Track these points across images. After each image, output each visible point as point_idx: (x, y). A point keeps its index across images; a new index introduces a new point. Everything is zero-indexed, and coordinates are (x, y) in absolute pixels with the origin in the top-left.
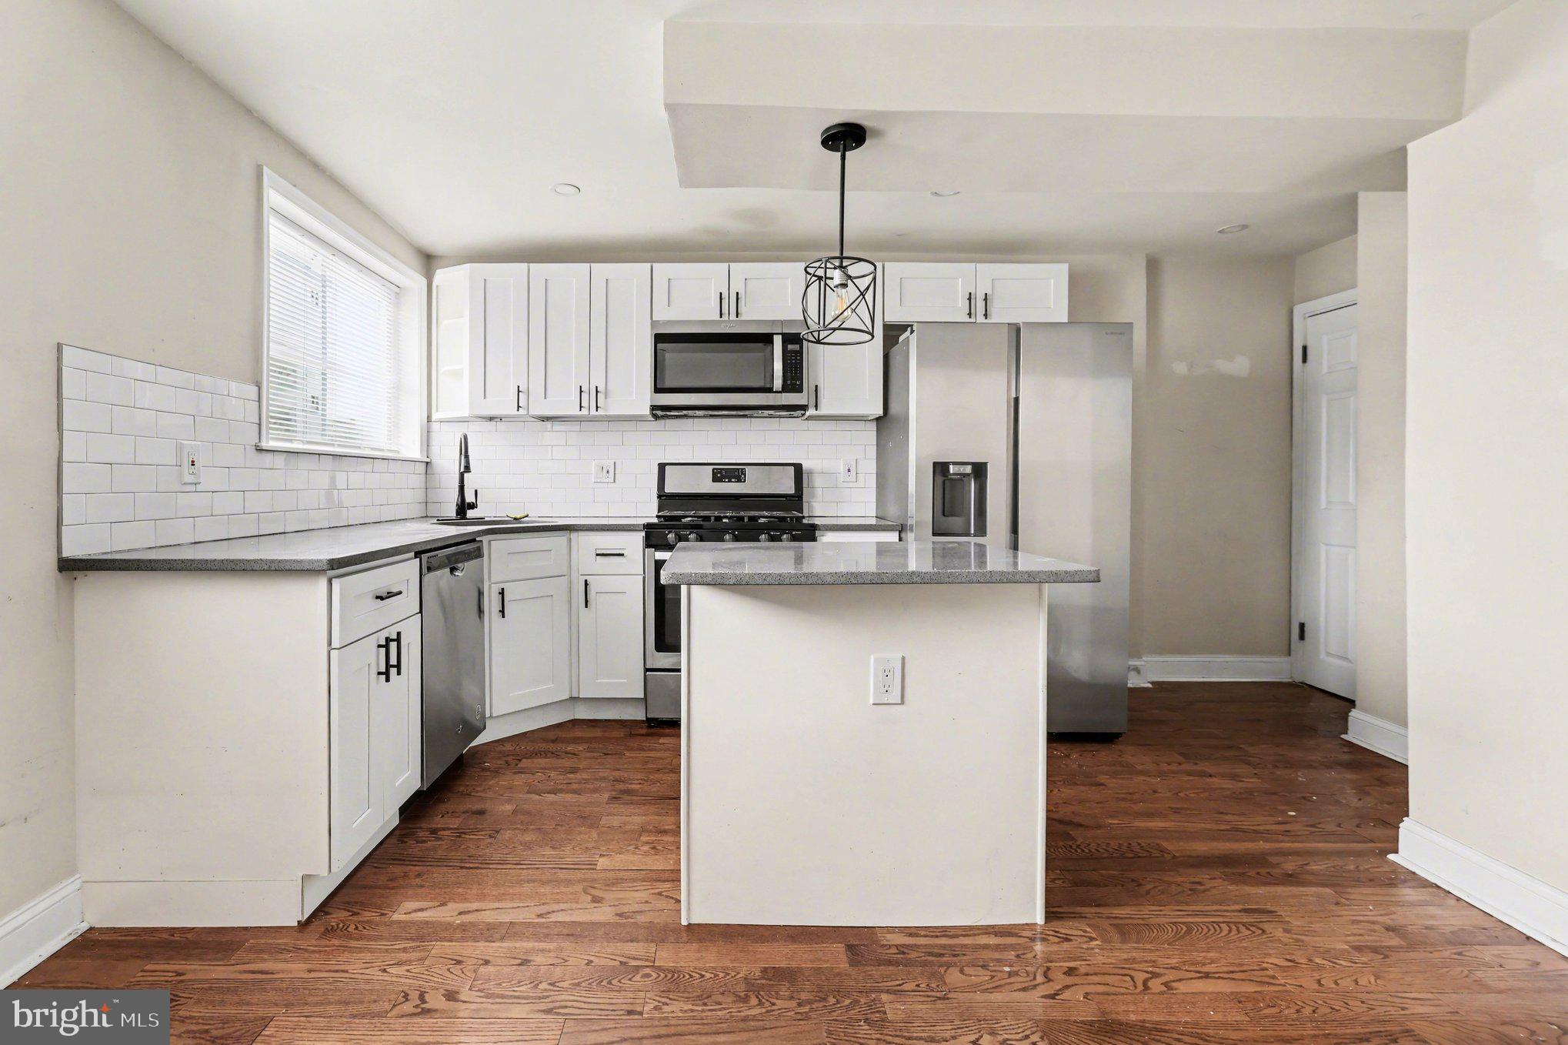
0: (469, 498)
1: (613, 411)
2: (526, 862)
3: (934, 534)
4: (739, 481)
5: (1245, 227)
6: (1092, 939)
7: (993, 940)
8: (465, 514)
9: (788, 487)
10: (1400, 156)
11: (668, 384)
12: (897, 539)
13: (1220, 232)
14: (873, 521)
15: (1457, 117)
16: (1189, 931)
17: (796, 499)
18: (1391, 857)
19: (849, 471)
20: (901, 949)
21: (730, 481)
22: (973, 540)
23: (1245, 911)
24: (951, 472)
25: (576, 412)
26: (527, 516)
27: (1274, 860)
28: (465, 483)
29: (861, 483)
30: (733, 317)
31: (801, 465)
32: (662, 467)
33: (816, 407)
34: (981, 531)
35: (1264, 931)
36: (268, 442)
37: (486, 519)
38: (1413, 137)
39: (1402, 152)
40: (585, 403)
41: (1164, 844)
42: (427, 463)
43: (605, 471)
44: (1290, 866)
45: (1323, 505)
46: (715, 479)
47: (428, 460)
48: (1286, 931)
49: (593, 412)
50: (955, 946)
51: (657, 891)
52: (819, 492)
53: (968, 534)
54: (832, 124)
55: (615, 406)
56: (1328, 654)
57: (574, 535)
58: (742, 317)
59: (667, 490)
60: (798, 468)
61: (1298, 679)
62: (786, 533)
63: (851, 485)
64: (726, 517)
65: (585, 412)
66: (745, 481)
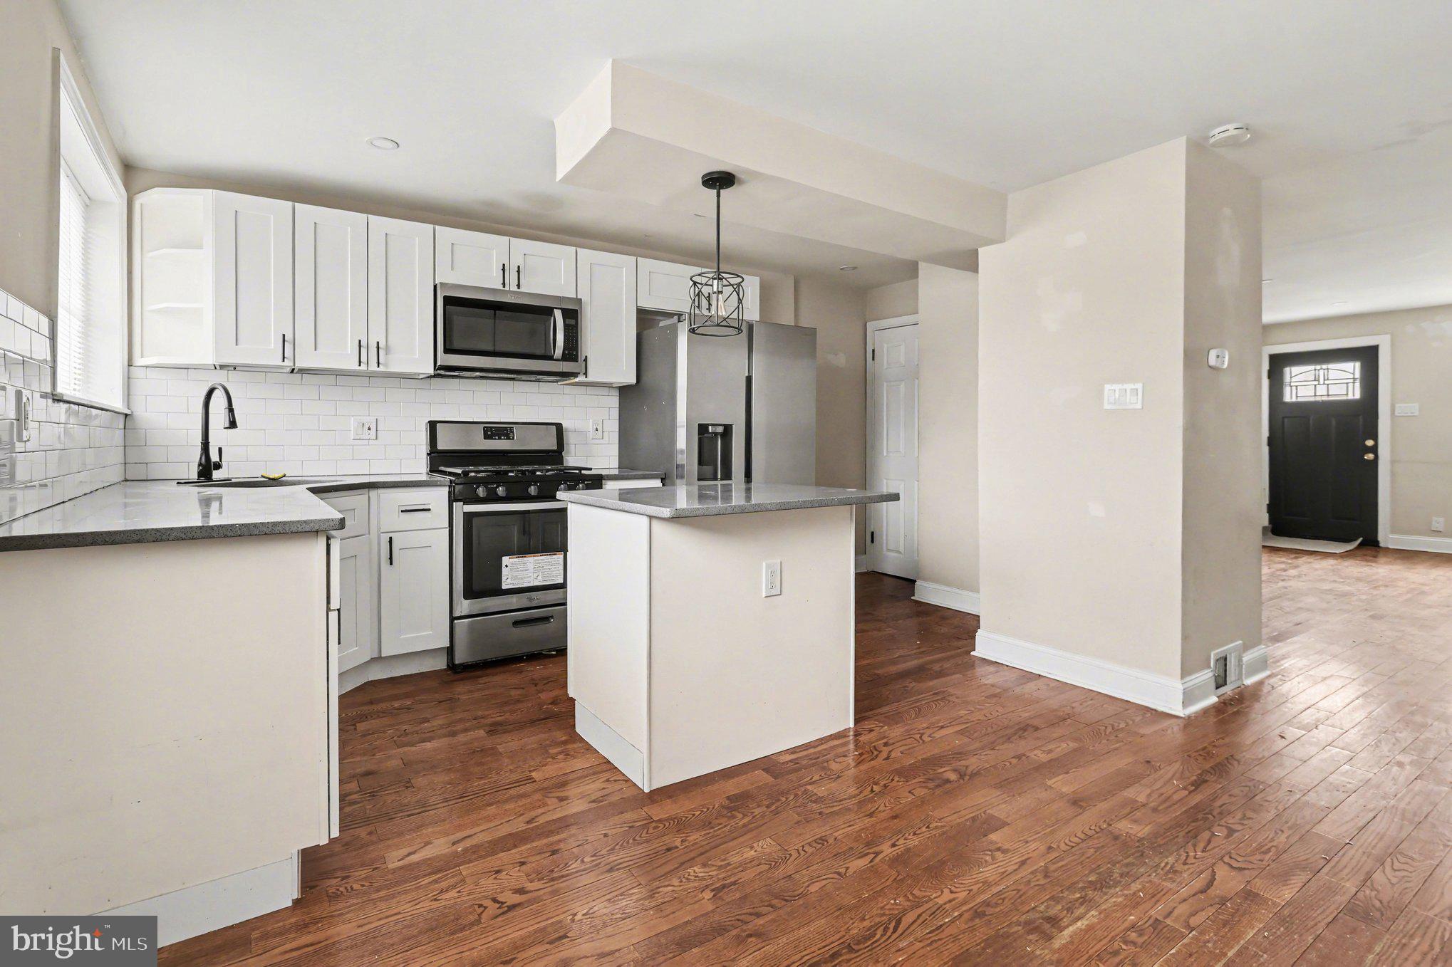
0: (214, 457)
1: (395, 368)
2: (467, 795)
3: (699, 480)
4: (508, 438)
5: (855, 268)
6: (882, 727)
8: (211, 475)
9: (551, 444)
10: (975, 253)
11: (456, 345)
12: (661, 485)
13: (841, 269)
14: (616, 472)
15: (1001, 240)
16: (920, 710)
17: (555, 456)
18: (972, 653)
19: (597, 430)
20: (795, 761)
21: (500, 439)
22: (719, 483)
23: (934, 694)
24: (710, 431)
25: (355, 366)
26: (284, 476)
27: (928, 667)
28: (210, 440)
29: (606, 439)
30: (514, 288)
31: (561, 424)
32: (433, 425)
33: (586, 374)
34: (727, 475)
35: (949, 701)
37: (234, 480)
38: (981, 246)
39: (976, 252)
40: (364, 359)
41: (876, 672)
42: (126, 415)
43: (367, 427)
44: (937, 667)
45: (885, 454)
46: (487, 437)
47: (128, 412)
48: (957, 698)
49: (373, 367)
50: (821, 751)
51: (605, 779)
52: (572, 447)
53: (715, 479)
54: (715, 170)
55: (396, 364)
56: (889, 550)
57: (373, 493)
58: (523, 289)
59: (440, 447)
60: (559, 427)
61: (870, 570)
62: (533, 485)
63: (597, 441)
65: (363, 367)
66: (513, 439)
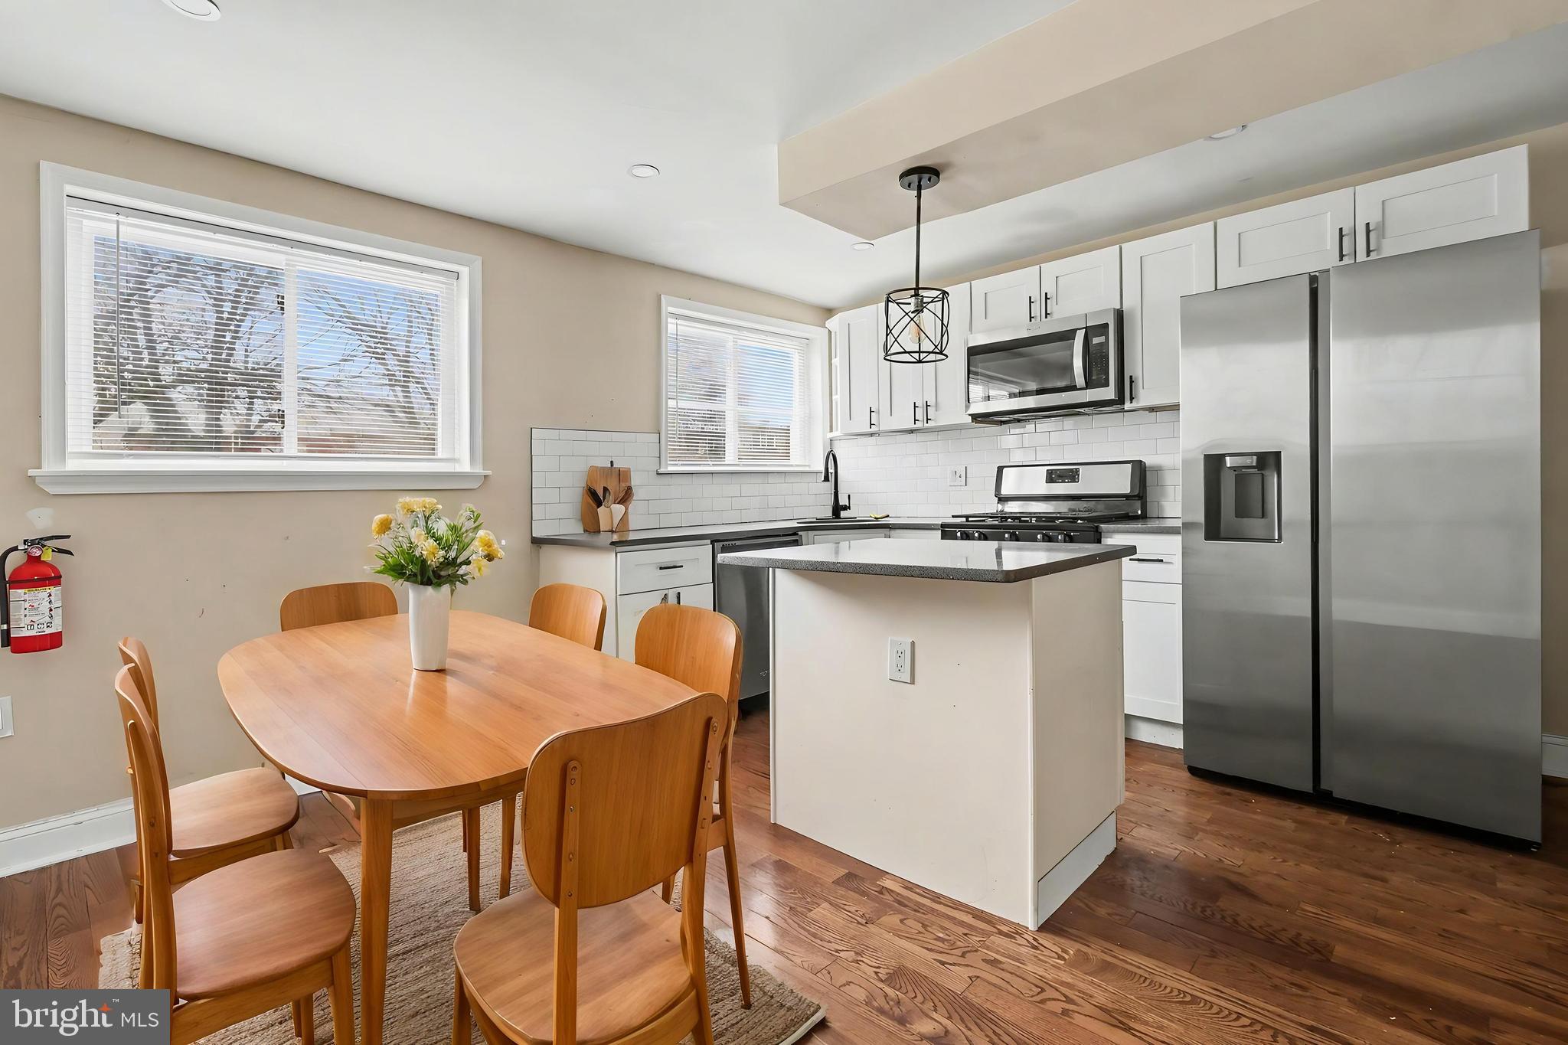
1: (942, 422)
4: (1074, 480)
6: (1060, 958)
7: (968, 919)
8: (839, 514)
17: (1135, 499)
20: (885, 891)
21: (1063, 482)
24: (1229, 465)
25: (911, 425)
26: (888, 516)
30: (1042, 319)
31: (1139, 461)
32: (1000, 469)
33: (1133, 398)
36: (667, 465)
40: (918, 417)
46: (1047, 480)
49: (924, 424)
55: (940, 419)
58: (1051, 318)
59: (1003, 492)
60: (1137, 465)
64: (1081, 519)
65: (919, 424)
66: (1078, 481)
